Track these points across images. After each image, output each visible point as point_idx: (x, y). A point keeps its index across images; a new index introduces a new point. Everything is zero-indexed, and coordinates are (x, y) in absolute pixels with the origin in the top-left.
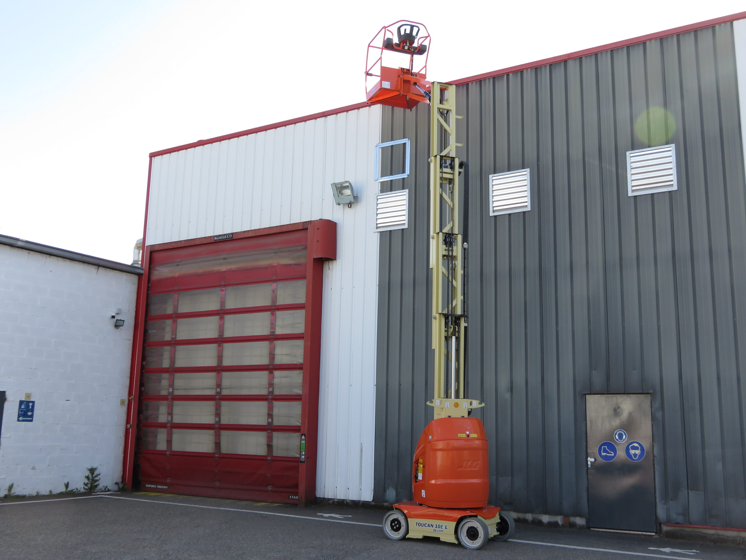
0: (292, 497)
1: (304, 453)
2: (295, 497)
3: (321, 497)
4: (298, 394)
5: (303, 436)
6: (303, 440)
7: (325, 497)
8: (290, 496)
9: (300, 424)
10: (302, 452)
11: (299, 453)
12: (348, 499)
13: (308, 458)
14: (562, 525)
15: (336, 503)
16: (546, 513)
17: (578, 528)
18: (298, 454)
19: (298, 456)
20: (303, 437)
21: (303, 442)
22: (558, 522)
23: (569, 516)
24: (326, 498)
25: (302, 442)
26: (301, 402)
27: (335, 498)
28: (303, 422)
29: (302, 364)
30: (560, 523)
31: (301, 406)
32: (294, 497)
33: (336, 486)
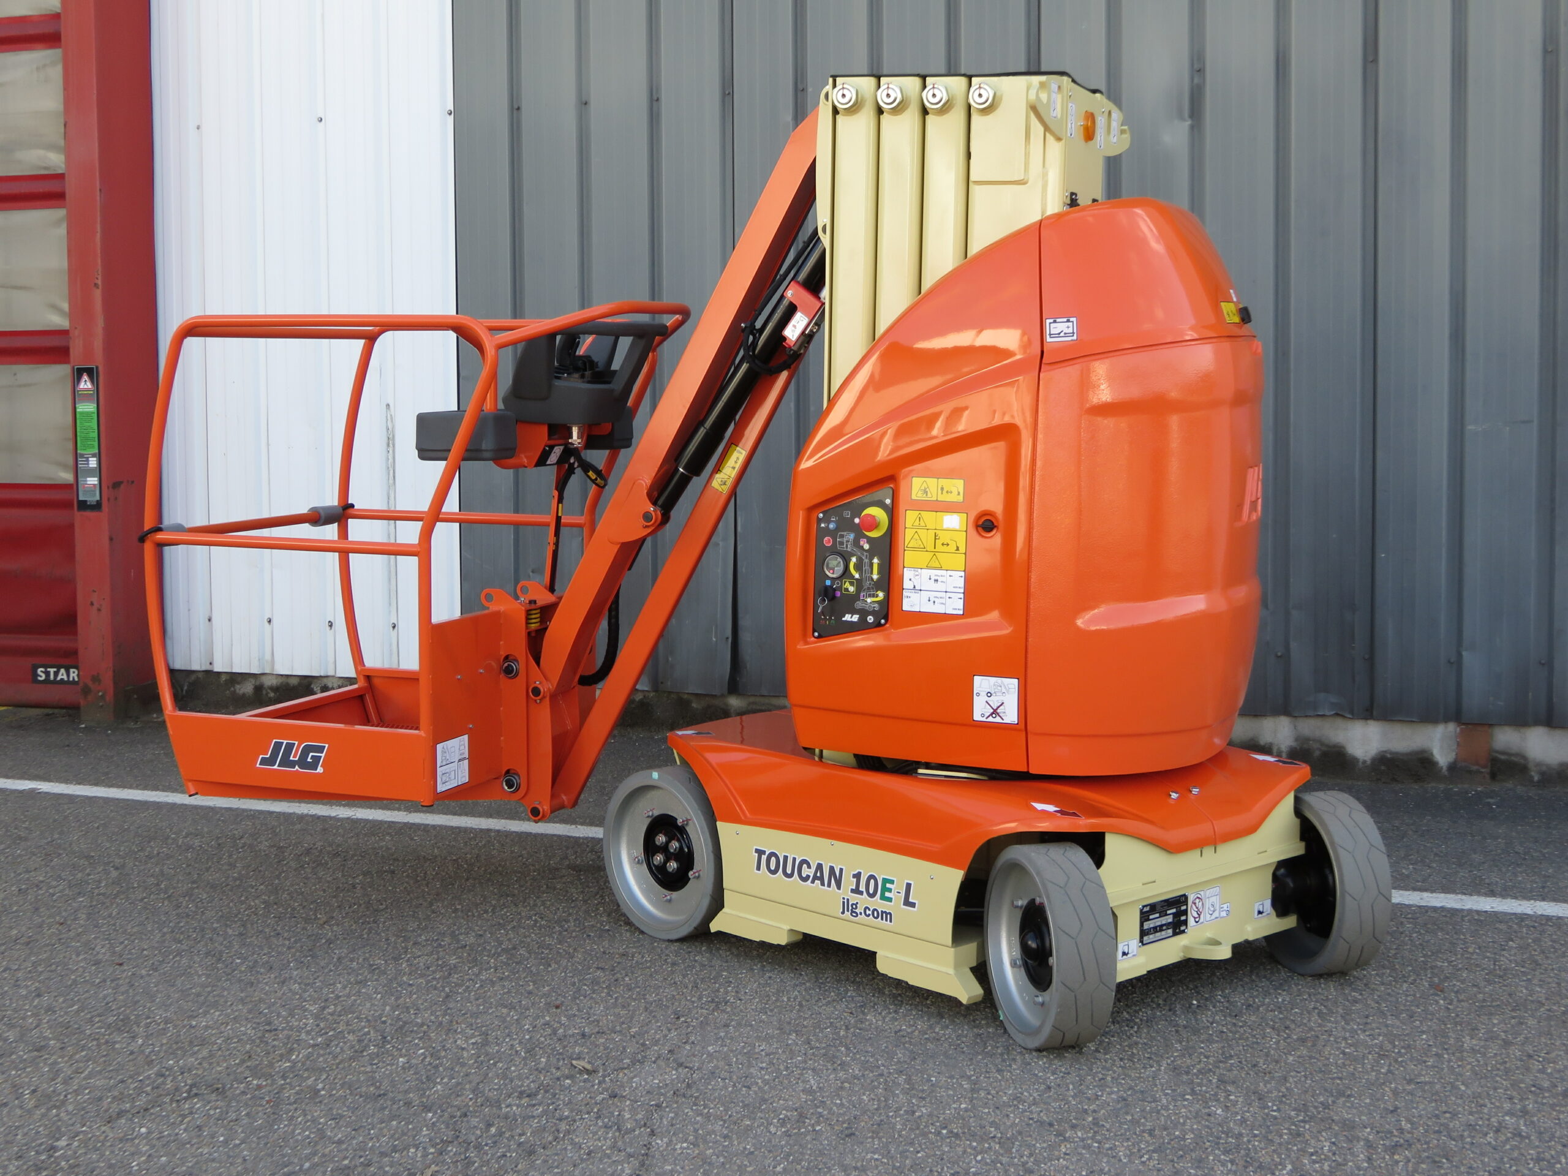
0: (47, 674)
1: (93, 463)
2: (62, 671)
3: (196, 667)
4: (46, 168)
5: (85, 377)
6: (86, 397)
7: (216, 670)
8: (40, 670)
9: (59, 321)
10: (82, 456)
11: (70, 460)
12: (331, 673)
13: (116, 485)
14: (1452, 767)
15: (272, 695)
16: (1369, 712)
17: (1536, 778)
18: (65, 467)
19: (67, 477)
20: (85, 384)
21: (87, 408)
22: (1432, 754)
23: (1491, 725)
24: (219, 673)
25: (82, 408)
26: (61, 213)
27: (267, 671)
28: (80, 308)
29: (57, 16)
30: (1442, 757)
31: (62, 230)
32: (56, 674)
33: (266, 618)
